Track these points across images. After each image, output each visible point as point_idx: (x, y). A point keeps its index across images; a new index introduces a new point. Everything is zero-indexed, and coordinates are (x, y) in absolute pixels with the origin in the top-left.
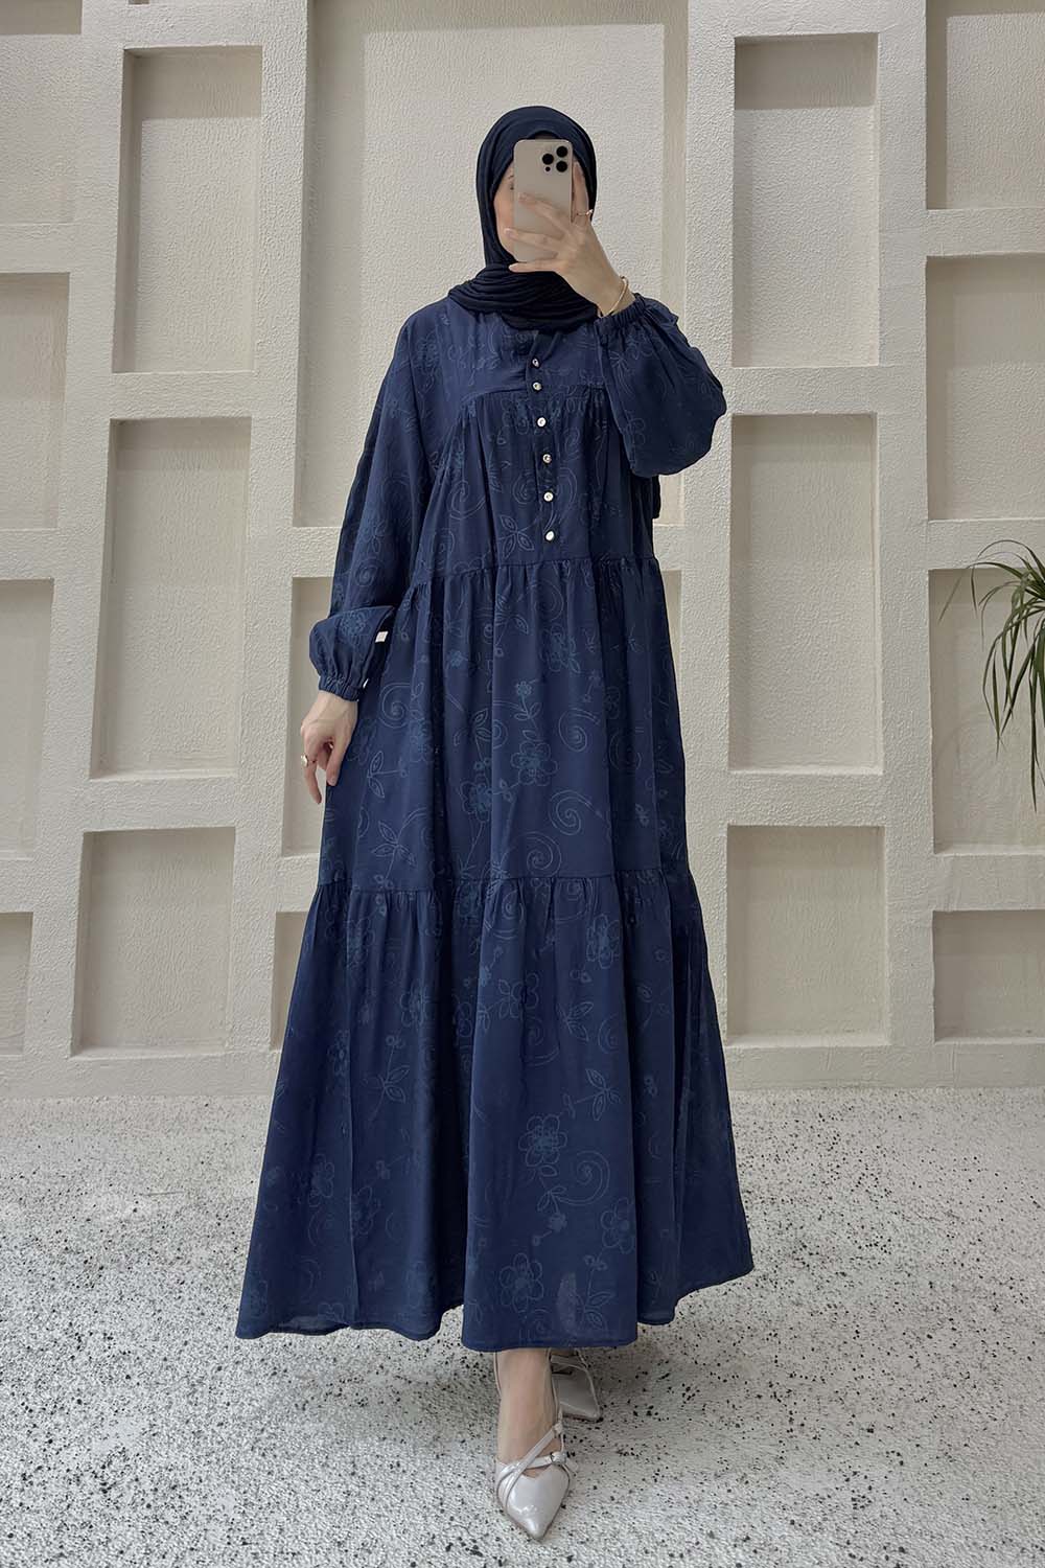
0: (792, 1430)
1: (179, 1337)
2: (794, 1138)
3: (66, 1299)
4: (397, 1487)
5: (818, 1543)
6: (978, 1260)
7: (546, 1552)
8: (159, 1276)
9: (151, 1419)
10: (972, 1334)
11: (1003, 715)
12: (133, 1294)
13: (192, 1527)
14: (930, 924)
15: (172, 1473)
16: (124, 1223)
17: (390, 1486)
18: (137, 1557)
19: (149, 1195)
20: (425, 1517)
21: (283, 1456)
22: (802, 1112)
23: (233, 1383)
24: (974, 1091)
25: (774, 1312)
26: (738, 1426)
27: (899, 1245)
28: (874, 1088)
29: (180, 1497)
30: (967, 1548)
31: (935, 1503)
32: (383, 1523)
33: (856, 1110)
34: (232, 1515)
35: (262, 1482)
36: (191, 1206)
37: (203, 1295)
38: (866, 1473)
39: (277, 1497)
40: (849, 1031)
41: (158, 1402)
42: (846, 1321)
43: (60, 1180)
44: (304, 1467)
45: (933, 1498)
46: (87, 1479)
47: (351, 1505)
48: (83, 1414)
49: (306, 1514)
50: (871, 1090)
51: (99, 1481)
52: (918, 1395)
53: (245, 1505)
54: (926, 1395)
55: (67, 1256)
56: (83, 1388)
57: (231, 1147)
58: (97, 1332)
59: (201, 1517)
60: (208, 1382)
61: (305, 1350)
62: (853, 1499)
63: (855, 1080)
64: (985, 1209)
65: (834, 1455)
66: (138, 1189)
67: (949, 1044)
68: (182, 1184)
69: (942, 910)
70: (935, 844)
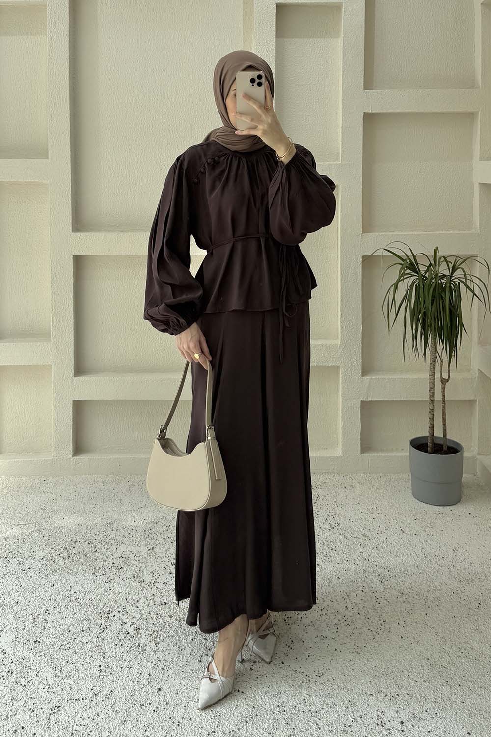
1: (29, 595)
4: (122, 667)
7: (185, 699)
9: (16, 634)
11: (392, 322)
13: (32, 687)
15: (24, 661)
17: (119, 667)
18: (8, 701)
19: (18, 525)
20: (133, 682)
21: (73, 652)
24: (377, 475)
28: (334, 473)
29: (27, 672)
32: (115, 685)
33: (327, 484)
35: (64, 665)
36: (36, 531)
39: (70, 672)
40: (324, 449)
41: (19, 626)
44: (82, 658)
47: (102, 677)
49: (82, 680)
53: (56, 676)
57: (55, 501)
59: (36, 682)
61: (84, 601)
64: (380, 533)
66: (13, 522)
67: (367, 455)
68: (32, 519)
69: (365, 400)
70: (362, 372)
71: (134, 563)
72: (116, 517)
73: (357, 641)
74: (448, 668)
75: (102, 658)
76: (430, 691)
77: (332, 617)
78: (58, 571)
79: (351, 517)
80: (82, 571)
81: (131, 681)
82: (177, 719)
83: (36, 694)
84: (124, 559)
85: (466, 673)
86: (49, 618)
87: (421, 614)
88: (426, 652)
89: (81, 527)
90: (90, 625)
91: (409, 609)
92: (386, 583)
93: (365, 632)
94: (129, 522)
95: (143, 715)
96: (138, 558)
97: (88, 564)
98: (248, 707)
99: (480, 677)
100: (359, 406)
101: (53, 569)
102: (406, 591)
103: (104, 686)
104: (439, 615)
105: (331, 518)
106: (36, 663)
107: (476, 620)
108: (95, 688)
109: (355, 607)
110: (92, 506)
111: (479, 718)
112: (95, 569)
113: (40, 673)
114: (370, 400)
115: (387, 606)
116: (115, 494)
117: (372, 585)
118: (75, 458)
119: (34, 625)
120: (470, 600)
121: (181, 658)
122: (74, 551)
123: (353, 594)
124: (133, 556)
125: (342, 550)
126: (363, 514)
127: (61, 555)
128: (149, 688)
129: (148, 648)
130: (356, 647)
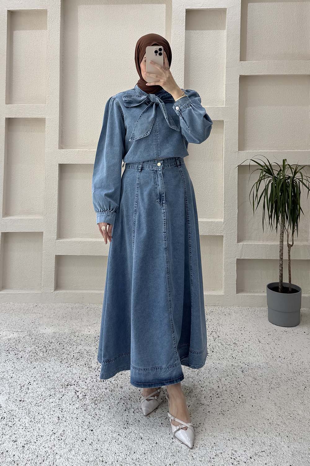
4: (72, 418)
9: (9, 396)
13: (16, 427)
15: (12, 412)
16: (9, 339)
19: (17, 332)
21: (43, 408)
24: (247, 308)
32: (67, 428)
39: (40, 420)
40: (213, 290)
50: (218, 307)
53: (30, 422)
57: (41, 318)
59: (18, 425)
61: (53, 378)
64: (244, 342)
66: (14, 330)
67: (240, 294)
68: (26, 329)
69: (239, 258)
70: (237, 240)
71: (87, 356)
72: (78, 329)
73: (223, 407)
74: (281, 426)
75: (60, 412)
76: (268, 439)
77: (209, 392)
78: (39, 360)
79: (227, 332)
80: (53, 360)
81: (78, 426)
82: (104, 450)
83: (17, 432)
84: (80, 354)
85: (293, 429)
86: (30, 387)
87: (267, 392)
88: (267, 416)
89: (56, 334)
90: (55, 392)
91: (259, 389)
92: (246, 373)
93: (228, 401)
94: (86, 332)
95: (83, 446)
96: (89, 354)
97: (58, 356)
98: (149, 445)
99: (301, 432)
100: (235, 262)
101: (36, 358)
102: (258, 378)
103: (60, 428)
104: (278, 393)
105: (214, 333)
106: (20, 414)
107: (302, 397)
108: (55, 430)
109: (224, 387)
110: (63, 322)
111: (299, 457)
112: (62, 359)
113: (21, 420)
114: (243, 258)
115: (245, 387)
116: (79, 315)
117: (236, 373)
118: (56, 292)
119: (20, 391)
120: (299, 385)
121: (110, 413)
122: (50, 348)
123: (223, 379)
124: (86, 352)
125: (219, 352)
126: (235, 331)
127: (42, 350)
128: (88, 431)
129: (89, 407)
130: (222, 411)
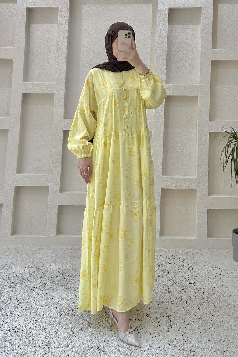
0: (171, 324)
2: (174, 259)
3: (8, 290)
5: (175, 349)
6: (215, 288)
8: (29, 286)
9: (26, 317)
10: (212, 304)
11: (225, 165)
12: (23, 290)
14: (206, 212)
16: (22, 274)
22: (176, 253)
23: (45, 310)
24: (215, 249)
25: (168, 298)
26: (158, 323)
27: (197, 284)
28: (193, 248)
29: (32, 335)
30: (209, 351)
31: (202, 341)
33: (188, 253)
34: (44, 339)
35: (51, 332)
36: (37, 270)
37: (39, 290)
38: (187, 334)
39: (54, 335)
40: (187, 235)
41: (28, 314)
42: (184, 300)
43: (7, 264)
45: (202, 340)
46: (11, 330)
48: (11, 316)
50: (192, 249)
51: (14, 331)
52: (199, 317)
53: (47, 337)
54: (201, 317)
55: (8, 281)
56: (11, 310)
57: (46, 257)
58: (15, 298)
59: (37, 339)
60: (39, 309)
62: (184, 340)
63: (188, 246)
64: (216, 276)
65: (180, 330)
66: (25, 266)
67: (209, 239)
68: (35, 265)
69: (209, 209)
70: (208, 194)
79: (201, 268)
80: (60, 289)
83: (36, 344)
103: (72, 342)
106: (37, 331)
108: (67, 343)
110: (65, 260)
113: (38, 335)
114: (212, 209)
118: (57, 236)
126: (208, 267)
